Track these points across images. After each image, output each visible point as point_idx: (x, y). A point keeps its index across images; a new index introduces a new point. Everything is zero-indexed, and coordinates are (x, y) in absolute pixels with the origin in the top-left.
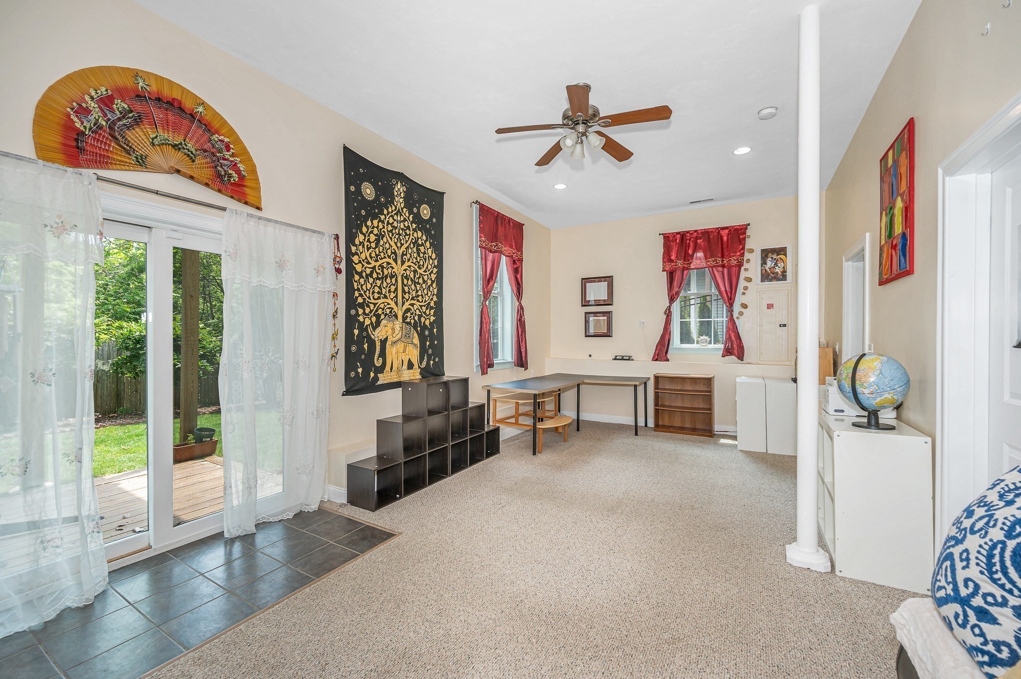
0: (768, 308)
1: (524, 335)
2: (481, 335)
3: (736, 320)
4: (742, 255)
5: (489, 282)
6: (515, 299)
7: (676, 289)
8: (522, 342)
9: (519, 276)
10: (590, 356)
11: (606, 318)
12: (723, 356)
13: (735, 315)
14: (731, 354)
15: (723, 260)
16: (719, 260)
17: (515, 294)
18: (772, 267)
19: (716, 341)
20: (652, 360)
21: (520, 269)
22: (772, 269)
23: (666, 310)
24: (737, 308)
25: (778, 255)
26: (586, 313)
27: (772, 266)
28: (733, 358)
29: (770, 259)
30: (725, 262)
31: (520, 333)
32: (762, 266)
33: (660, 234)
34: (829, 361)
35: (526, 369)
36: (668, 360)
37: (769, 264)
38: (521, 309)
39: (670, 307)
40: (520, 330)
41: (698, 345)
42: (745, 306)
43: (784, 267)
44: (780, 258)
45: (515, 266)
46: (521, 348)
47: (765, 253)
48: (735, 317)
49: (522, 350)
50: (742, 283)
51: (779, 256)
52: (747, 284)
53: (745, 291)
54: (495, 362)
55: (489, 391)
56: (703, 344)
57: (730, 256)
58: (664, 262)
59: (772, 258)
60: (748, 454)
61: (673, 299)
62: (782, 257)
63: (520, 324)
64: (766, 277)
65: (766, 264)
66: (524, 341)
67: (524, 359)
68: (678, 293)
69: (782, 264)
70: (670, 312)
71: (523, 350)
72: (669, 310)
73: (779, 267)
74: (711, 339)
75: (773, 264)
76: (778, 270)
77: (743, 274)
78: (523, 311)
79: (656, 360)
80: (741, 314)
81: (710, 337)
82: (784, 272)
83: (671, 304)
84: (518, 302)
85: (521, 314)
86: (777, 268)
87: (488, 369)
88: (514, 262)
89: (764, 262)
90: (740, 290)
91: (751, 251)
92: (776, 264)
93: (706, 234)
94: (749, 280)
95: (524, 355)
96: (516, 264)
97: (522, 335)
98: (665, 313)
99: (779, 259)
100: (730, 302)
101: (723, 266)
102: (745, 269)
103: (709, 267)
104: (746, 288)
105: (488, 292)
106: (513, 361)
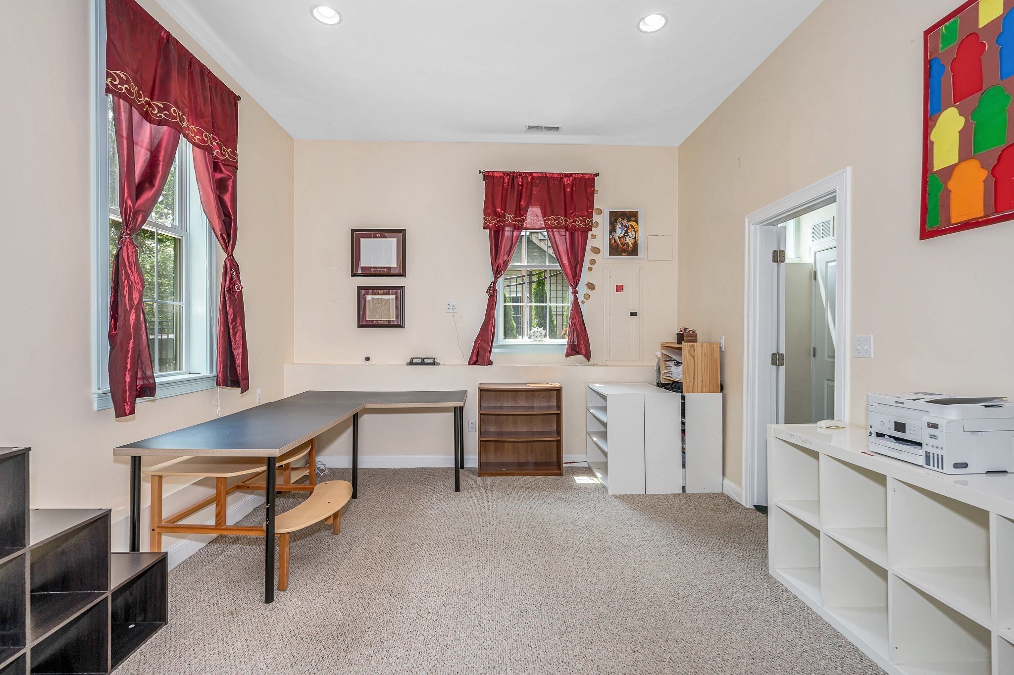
0: (617, 291)
1: (239, 321)
2: (114, 316)
3: (580, 304)
4: (590, 215)
5: (140, 190)
6: (218, 246)
7: (502, 258)
8: (235, 334)
9: (227, 198)
10: (368, 359)
11: (393, 297)
12: (568, 355)
13: (581, 298)
14: (578, 353)
15: (566, 221)
16: (562, 220)
17: (219, 233)
18: (622, 236)
19: (553, 334)
20: (469, 364)
21: (230, 183)
22: (622, 239)
23: (490, 287)
24: (582, 288)
25: (628, 221)
26: (360, 288)
27: (622, 234)
28: (580, 358)
29: (620, 226)
30: (568, 223)
31: (230, 317)
32: (610, 234)
33: (480, 172)
34: (716, 360)
35: (245, 388)
36: (491, 363)
37: (619, 232)
38: (232, 270)
39: (494, 283)
40: (230, 311)
41: (531, 340)
42: (591, 286)
43: (635, 238)
44: (631, 225)
45: (218, 176)
46: (234, 346)
47: (615, 217)
48: (580, 301)
49: (235, 352)
50: (589, 255)
51: (629, 223)
52: (595, 256)
53: (591, 266)
54: (157, 380)
55: (136, 463)
56: (537, 339)
57: (574, 215)
58: (485, 214)
59: (622, 224)
60: (625, 499)
61: (500, 272)
62: (634, 224)
63: (230, 298)
64: (617, 249)
65: (615, 232)
66: (239, 334)
67: (239, 370)
68: (506, 263)
69: (633, 233)
70: (495, 290)
71: (238, 352)
72: (494, 287)
73: (630, 237)
74: (546, 332)
75: (624, 232)
76: (629, 241)
77: (590, 243)
78: (238, 273)
79: (475, 363)
80: (587, 297)
81: (545, 329)
82: (636, 245)
83: (496, 279)
84: (226, 252)
85: (231, 279)
86: (627, 237)
87: (138, 400)
88: (216, 167)
89: (613, 230)
90: (586, 264)
91: (600, 212)
92: (626, 232)
93: (545, 179)
94: (596, 251)
95: (239, 361)
96: (221, 171)
97: (234, 320)
98: (488, 291)
99: (630, 227)
100: (575, 279)
101: (566, 228)
102: (592, 235)
103: (547, 227)
104: (593, 262)
105: (136, 213)
106: (214, 374)
